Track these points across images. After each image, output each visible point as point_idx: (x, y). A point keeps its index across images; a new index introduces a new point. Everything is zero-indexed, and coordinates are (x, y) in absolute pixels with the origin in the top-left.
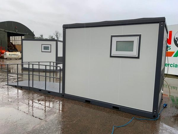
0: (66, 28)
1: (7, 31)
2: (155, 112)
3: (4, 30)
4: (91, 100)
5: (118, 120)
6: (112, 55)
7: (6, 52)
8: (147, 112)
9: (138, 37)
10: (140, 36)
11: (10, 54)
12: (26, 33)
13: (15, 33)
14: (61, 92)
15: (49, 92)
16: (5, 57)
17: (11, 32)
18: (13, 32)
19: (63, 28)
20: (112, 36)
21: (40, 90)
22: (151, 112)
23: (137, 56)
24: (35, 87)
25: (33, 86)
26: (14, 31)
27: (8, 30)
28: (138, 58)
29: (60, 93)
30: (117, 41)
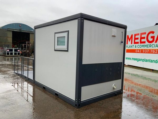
0: (36, 29)
6: (55, 49)
10: (68, 31)
15: (29, 79)
20: (55, 33)
23: (67, 50)
24: (24, 75)
29: (33, 80)
30: (58, 37)
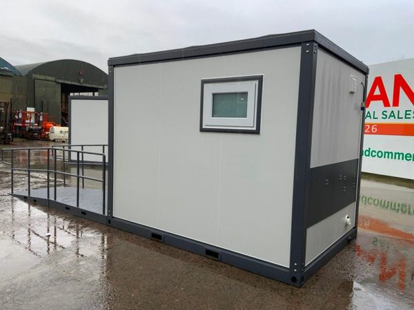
0: (114, 66)
1: (60, 81)
2: (296, 267)
3: (53, 79)
4: (163, 233)
5: (198, 282)
6: (204, 127)
7: (55, 127)
8: (279, 268)
9: (257, 82)
10: (260, 79)
11: (61, 132)
12: (103, 86)
13: (79, 84)
14: (106, 214)
15: (84, 212)
16: (52, 137)
17: (69, 83)
18: (73, 83)
19: (109, 65)
20: (204, 82)
21: (68, 208)
22: (287, 268)
23: (255, 129)
24: (60, 201)
25: (55, 199)
26: (74, 81)
27: (62, 79)
28: (257, 132)
29: (103, 216)
30: (215, 92)
